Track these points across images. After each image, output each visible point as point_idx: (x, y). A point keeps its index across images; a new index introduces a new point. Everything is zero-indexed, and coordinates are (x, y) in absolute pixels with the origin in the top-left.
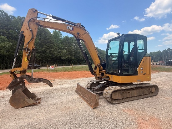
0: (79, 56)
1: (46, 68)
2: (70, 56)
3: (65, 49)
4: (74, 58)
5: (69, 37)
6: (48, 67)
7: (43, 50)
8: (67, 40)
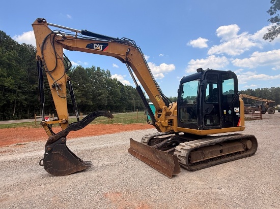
0: (100, 100)
1: (33, 120)
2: (84, 99)
3: (77, 88)
4: (92, 103)
5: (85, 68)
6: (37, 118)
7: (33, 89)
8: (80, 73)
